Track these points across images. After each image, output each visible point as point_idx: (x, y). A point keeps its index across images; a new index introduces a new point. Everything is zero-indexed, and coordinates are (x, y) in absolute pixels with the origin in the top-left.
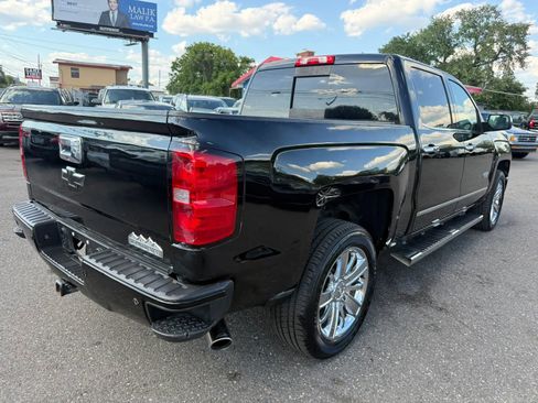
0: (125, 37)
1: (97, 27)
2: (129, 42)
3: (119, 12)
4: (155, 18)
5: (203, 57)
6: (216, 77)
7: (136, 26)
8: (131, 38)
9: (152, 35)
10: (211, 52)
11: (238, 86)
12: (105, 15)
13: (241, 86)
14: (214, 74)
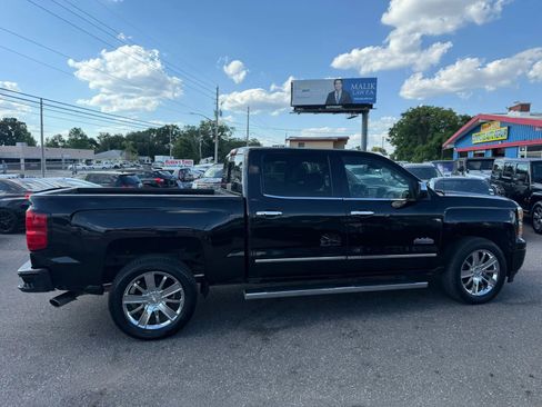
0: (348, 112)
1: (324, 106)
2: (350, 115)
3: (343, 91)
4: (375, 91)
5: (418, 120)
6: (431, 139)
7: (356, 100)
8: (352, 112)
9: (371, 107)
10: (428, 115)
11: (448, 147)
12: (331, 95)
13: (452, 146)
14: (430, 136)
